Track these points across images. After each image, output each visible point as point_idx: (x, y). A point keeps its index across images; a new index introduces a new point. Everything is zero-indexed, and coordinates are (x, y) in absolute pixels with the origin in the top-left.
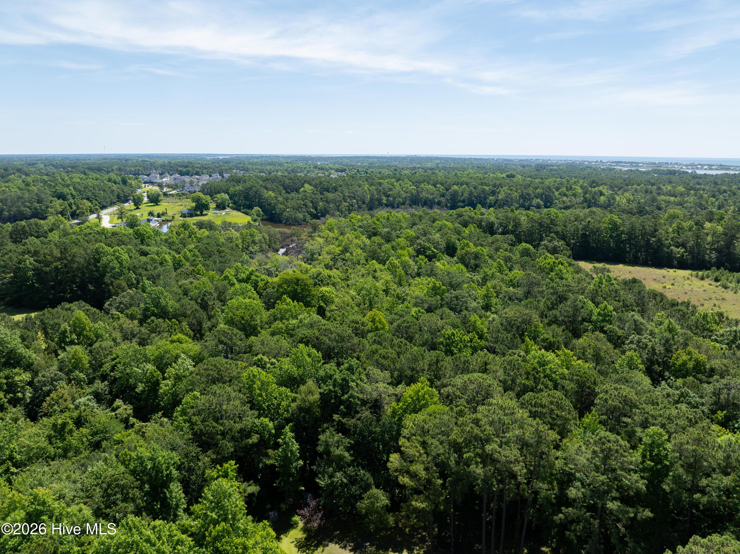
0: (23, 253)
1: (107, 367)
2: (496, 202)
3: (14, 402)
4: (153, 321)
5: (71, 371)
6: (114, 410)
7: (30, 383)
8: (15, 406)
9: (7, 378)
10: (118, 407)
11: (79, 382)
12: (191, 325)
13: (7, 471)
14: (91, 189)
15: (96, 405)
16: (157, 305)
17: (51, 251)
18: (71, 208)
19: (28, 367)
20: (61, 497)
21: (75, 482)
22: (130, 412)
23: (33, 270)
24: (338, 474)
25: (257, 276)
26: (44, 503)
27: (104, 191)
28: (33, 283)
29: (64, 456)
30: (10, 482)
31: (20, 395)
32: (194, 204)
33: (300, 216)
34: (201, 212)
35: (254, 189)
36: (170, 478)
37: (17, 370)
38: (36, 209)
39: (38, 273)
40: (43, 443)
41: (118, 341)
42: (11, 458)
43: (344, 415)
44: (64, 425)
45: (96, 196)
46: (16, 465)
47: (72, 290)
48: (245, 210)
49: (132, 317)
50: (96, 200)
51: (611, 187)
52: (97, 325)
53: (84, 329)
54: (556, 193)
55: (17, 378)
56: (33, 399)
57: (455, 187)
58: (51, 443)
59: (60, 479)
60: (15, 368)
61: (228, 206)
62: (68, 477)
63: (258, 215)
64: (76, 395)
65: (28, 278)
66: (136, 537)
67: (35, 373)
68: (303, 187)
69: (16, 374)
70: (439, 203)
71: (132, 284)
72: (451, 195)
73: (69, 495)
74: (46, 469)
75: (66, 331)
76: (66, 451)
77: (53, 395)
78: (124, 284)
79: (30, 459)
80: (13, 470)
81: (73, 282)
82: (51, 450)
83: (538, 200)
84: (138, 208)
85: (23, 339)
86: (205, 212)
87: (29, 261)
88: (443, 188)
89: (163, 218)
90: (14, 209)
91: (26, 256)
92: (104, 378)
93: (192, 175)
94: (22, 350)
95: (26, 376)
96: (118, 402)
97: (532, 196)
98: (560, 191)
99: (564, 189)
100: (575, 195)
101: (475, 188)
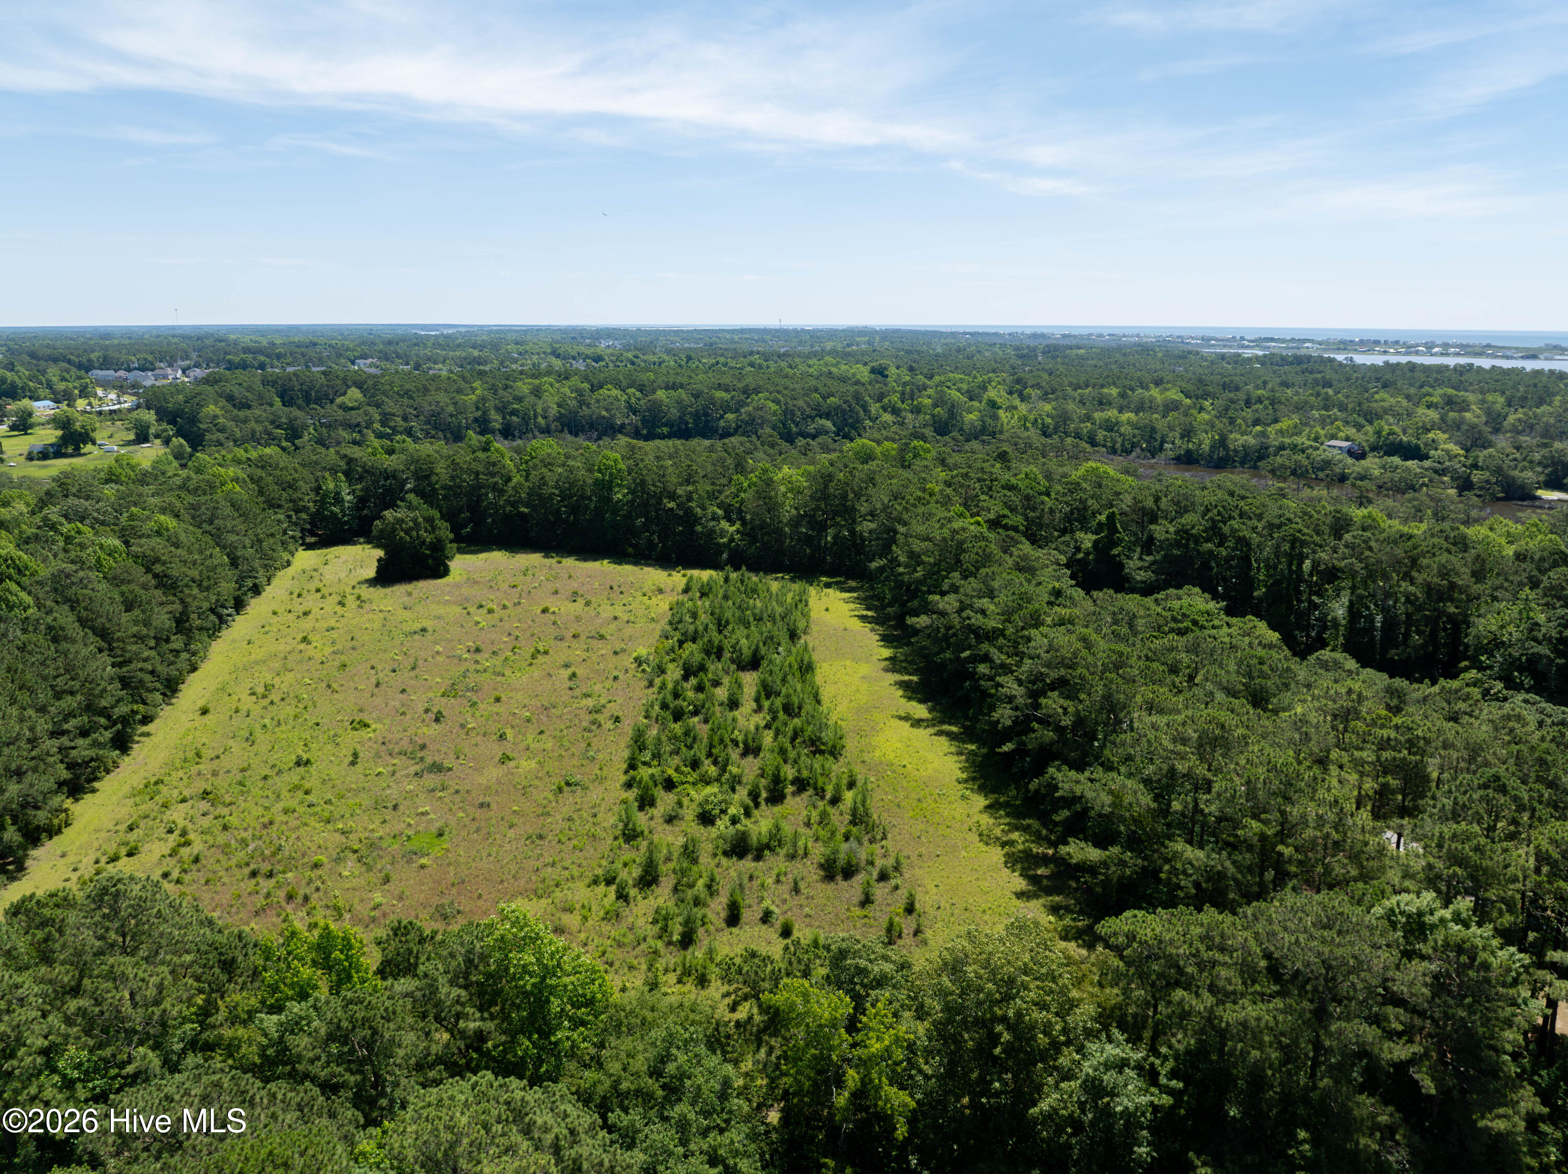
2: (739, 427)
32: (59, 433)
34: (77, 449)
54: (874, 408)
61: (160, 437)
63: (177, 456)
68: (344, 394)
83: (824, 421)
86: (85, 449)
88: (639, 395)
97: (814, 413)
98: (886, 400)
99: (895, 398)
100: (917, 410)
101: (696, 396)
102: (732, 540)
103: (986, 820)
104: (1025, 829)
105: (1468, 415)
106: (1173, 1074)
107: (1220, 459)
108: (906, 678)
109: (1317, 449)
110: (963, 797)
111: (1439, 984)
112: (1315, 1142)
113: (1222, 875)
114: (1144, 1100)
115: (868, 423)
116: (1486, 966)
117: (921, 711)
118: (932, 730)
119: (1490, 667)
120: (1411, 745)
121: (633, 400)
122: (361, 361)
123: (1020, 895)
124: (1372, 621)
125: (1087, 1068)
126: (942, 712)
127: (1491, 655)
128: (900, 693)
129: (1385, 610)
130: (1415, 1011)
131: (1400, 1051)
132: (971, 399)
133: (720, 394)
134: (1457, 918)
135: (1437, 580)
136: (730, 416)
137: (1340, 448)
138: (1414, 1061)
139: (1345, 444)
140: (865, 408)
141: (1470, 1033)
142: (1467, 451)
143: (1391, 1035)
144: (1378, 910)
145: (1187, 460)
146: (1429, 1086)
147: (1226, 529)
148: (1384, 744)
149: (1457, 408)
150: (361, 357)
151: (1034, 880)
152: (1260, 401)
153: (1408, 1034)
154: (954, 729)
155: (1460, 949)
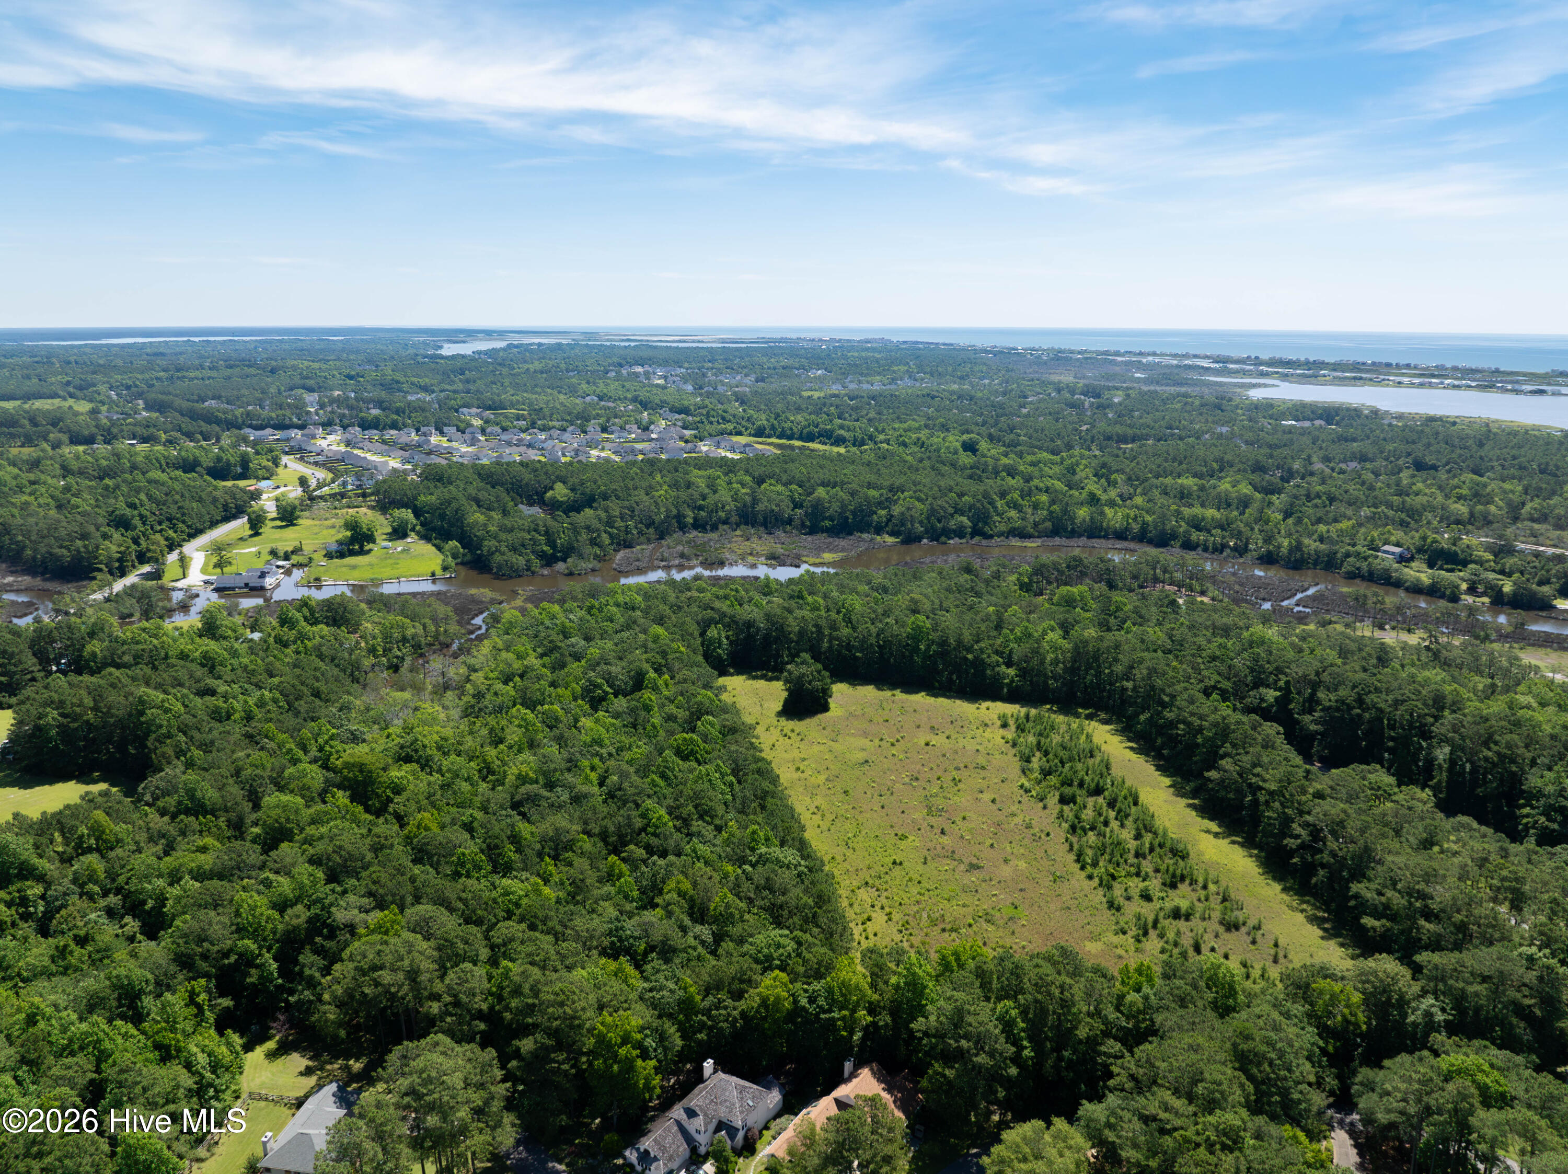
0: (47, 704)
1: (121, 880)
2: (889, 520)
3: (25, 917)
4: (182, 821)
5: (84, 884)
6: (122, 927)
7: (43, 897)
8: (26, 922)
9: (19, 891)
10: (126, 925)
11: (91, 897)
12: (229, 823)
13: (15, 986)
14: (177, 497)
15: (106, 922)
16: (192, 798)
17: (81, 700)
18: (138, 544)
19: (41, 878)
20: (56, 1006)
21: (69, 995)
22: (136, 929)
23: (58, 727)
24: (306, 993)
25: (332, 747)
26: (38, 1008)
27: (200, 500)
28: (57, 745)
29: (64, 973)
30: (17, 993)
31: (32, 909)
32: (349, 534)
33: (521, 561)
34: (362, 547)
35: (454, 505)
36: (141, 992)
37: (29, 883)
38: (78, 551)
39: (64, 730)
40: (46, 961)
41: (142, 844)
42: (19, 975)
43: (326, 938)
44: (65, 946)
45: (183, 514)
46: (23, 981)
47: (107, 750)
48: (437, 542)
49: (163, 813)
50: (184, 522)
51: (1130, 479)
52: (117, 828)
53: (103, 832)
54: (1000, 504)
55: (29, 892)
56: (44, 913)
57: (821, 492)
58: (53, 962)
59: (57, 992)
60: (28, 880)
61: (413, 530)
62: (64, 991)
63: (454, 556)
64: (88, 911)
65: (51, 738)
66: (96, 1029)
67: (48, 885)
68: (552, 488)
69: (29, 887)
70: (790, 521)
71: (181, 751)
72: (812, 506)
73: (63, 1004)
74: (46, 984)
75: (83, 836)
76: (66, 969)
77: (63, 912)
78: (170, 751)
79: (35, 976)
80: (21, 984)
81: (110, 741)
82: (54, 968)
83: (964, 519)
84: (257, 534)
85: (36, 846)
86: (367, 547)
87: (52, 715)
88: (800, 490)
89: (295, 559)
90: (43, 549)
91: (48, 709)
92: (118, 891)
93: (384, 428)
94: (35, 861)
95: (38, 890)
96: (128, 919)
97: (951, 510)
98: (1008, 497)
99: (1016, 495)
100: (1036, 506)
101: (853, 494)
102: (1012, 681)
103: (1285, 897)
104: (1308, 902)
105: (1492, 508)
106: (1452, 1009)
107: (1296, 560)
108: (1191, 801)
109: (1376, 557)
110: (1268, 884)
111: (1541, 979)
112: (1502, 1031)
113: (1440, 935)
114: (1442, 1018)
115: (997, 518)
116: (1557, 973)
117: (1214, 827)
118: (1227, 841)
119: (1538, 808)
120: (1517, 880)
121: (797, 496)
122: (465, 410)
123: (1322, 938)
124: (1464, 768)
125: (1423, 1007)
126: (1227, 827)
127: (1538, 801)
128: (1194, 813)
129: (1472, 763)
130: (1531, 988)
131: (1528, 1002)
132: (1071, 488)
133: (873, 493)
134: (1545, 956)
135: (1505, 751)
136: (882, 512)
137: (1393, 554)
138: (1534, 1005)
139: (1398, 550)
140: (992, 503)
141: (1552, 997)
142: (1496, 556)
143: (1525, 996)
144: (1515, 953)
145: (1268, 560)
146: (1538, 1012)
147: (1368, 701)
148: (1503, 879)
149: (1483, 500)
150: (465, 406)
151: (1325, 930)
152: (1318, 496)
153: (1532, 997)
154: (1239, 839)
155: (1548, 968)
